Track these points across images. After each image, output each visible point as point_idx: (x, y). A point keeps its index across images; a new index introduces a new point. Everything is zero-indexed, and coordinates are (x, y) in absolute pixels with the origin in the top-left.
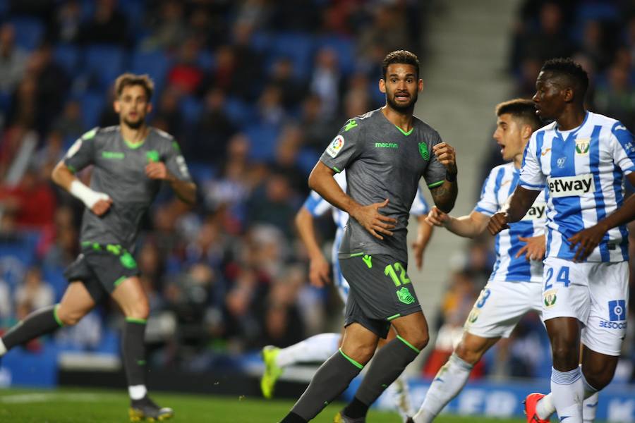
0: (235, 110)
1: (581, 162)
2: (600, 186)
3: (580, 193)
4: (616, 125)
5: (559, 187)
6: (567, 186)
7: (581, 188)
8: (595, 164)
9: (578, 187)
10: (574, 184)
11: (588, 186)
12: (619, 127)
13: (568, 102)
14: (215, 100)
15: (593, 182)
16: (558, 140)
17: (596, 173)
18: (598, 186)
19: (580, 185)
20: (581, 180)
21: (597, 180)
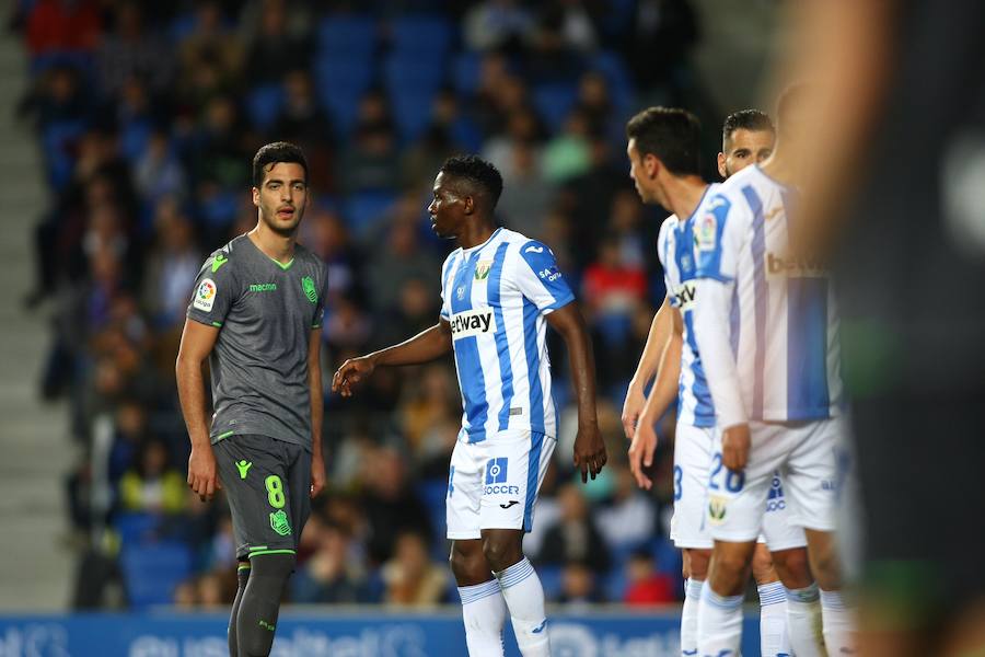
2: (503, 324)
3: (477, 332)
4: (528, 245)
7: (479, 326)
9: (475, 324)
10: (471, 321)
11: (487, 324)
12: (532, 249)
13: (469, 214)
15: (493, 317)
18: (501, 325)
20: (478, 314)
21: (498, 315)
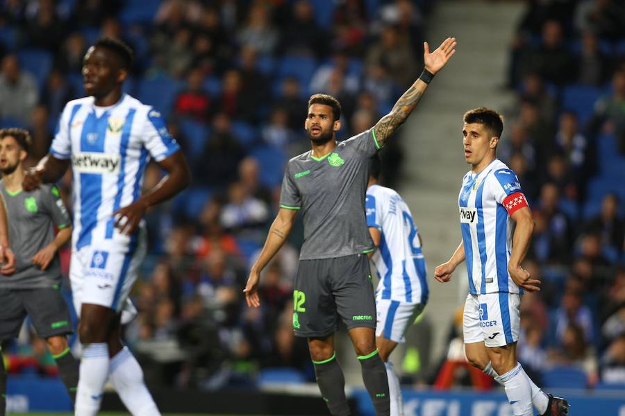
0: (242, 133)
1: (112, 141)
5: (88, 162)
6: (95, 163)
8: (124, 146)
14: (221, 123)
16: (92, 116)
17: (123, 155)
19: (107, 163)
